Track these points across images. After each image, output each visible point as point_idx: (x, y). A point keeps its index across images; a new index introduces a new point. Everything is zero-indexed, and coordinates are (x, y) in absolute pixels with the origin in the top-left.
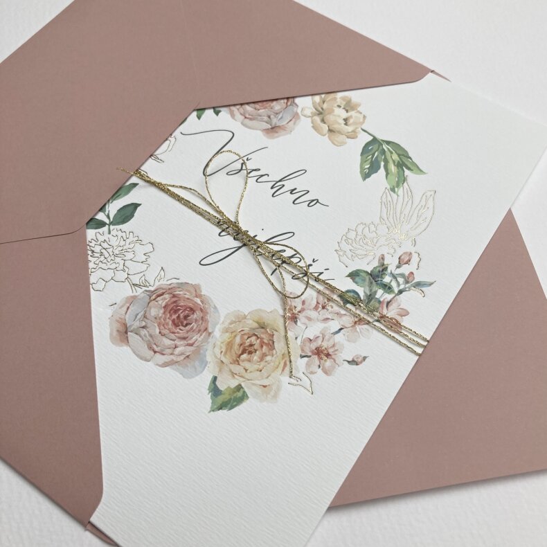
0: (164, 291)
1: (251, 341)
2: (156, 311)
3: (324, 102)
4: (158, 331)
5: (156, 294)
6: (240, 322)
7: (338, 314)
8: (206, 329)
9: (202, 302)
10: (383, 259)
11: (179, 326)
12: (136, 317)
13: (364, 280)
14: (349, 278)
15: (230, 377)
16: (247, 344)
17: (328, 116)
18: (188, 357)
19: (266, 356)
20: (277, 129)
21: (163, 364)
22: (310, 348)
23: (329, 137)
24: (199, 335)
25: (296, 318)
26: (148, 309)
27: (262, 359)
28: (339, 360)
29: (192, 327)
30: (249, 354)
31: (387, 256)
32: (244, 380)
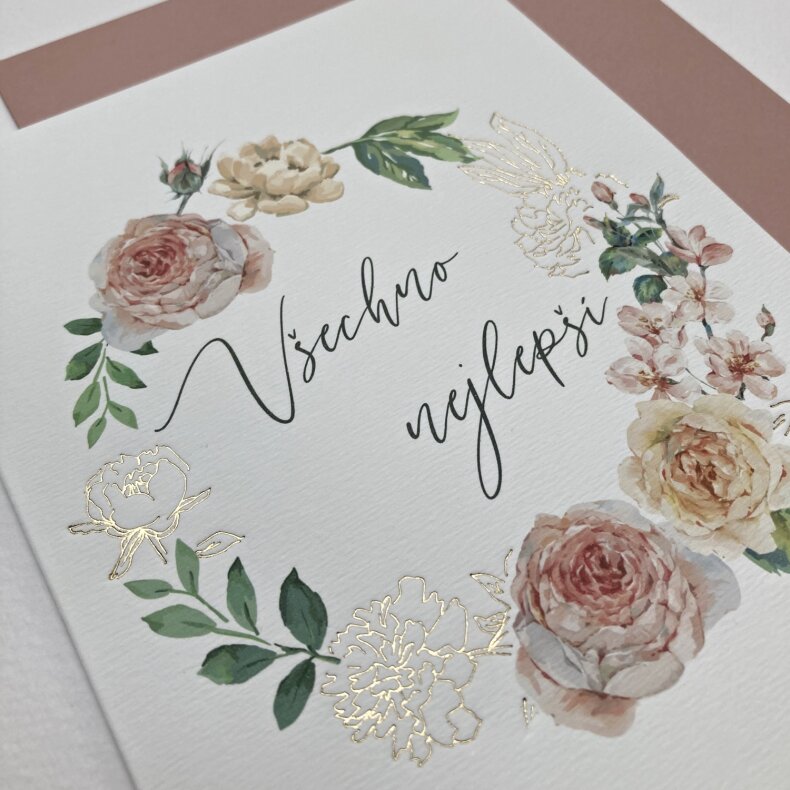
0: (529, 588)
1: (689, 466)
2: (572, 620)
3: (234, 181)
4: (618, 629)
5: (531, 610)
6: (644, 471)
7: (674, 317)
8: (642, 535)
9: (579, 523)
10: (592, 220)
11: (619, 584)
12: (572, 664)
13: (623, 259)
14: (612, 277)
15: (753, 526)
16: (694, 474)
17: (268, 186)
18: (692, 588)
19: (725, 451)
20: (251, 269)
21: (696, 640)
22: (727, 379)
23: (315, 201)
24: (650, 552)
25: (664, 379)
26: (560, 633)
27: (729, 461)
28: (760, 346)
29: (630, 559)
30: (715, 479)
31: (590, 213)
32: (763, 503)
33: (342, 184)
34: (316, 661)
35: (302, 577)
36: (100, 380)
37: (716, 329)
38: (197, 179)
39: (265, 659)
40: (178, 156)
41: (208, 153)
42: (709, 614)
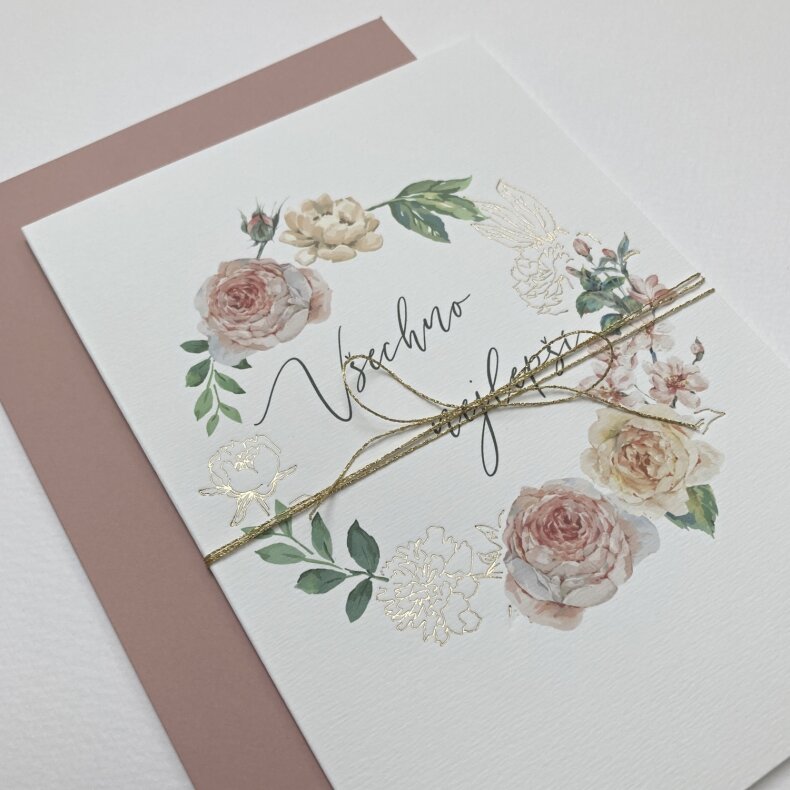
0: (515, 536)
1: (631, 455)
2: (543, 557)
3: (299, 232)
4: (574, 563)
5: (516, 549)
6: (599, 458)
7: (629, 346)
8: (594, 502)
9: (551, 493)
10: (572, 270)
11: (577, 535)
12: (542, 585)
13: (594, 301)
14: (584, 315)
15: (673, 497)
16: (634, 461)
17: (324, 236)
18: (627, 538)
19: (658, 444)
20: (315, 304)
21: (627, 572)
22: (665, 393)
23: (361, 250)
24: (600, 514)
25: (618, 393)
26: (535, 565)
27: (660, 451)
28: (692, 369)
29: (585, 518)
30: (649, 464)
31: (571, 264)
32: (682, 482)
33: (381, 237)
34: (372, 580)
35: (361, 526)
36: (211, 387)
37: (659, 356)
38: (270, 229)
39: (339, 578)
40: (254, 209)
41: (277, 207)
42: (637, 555)
